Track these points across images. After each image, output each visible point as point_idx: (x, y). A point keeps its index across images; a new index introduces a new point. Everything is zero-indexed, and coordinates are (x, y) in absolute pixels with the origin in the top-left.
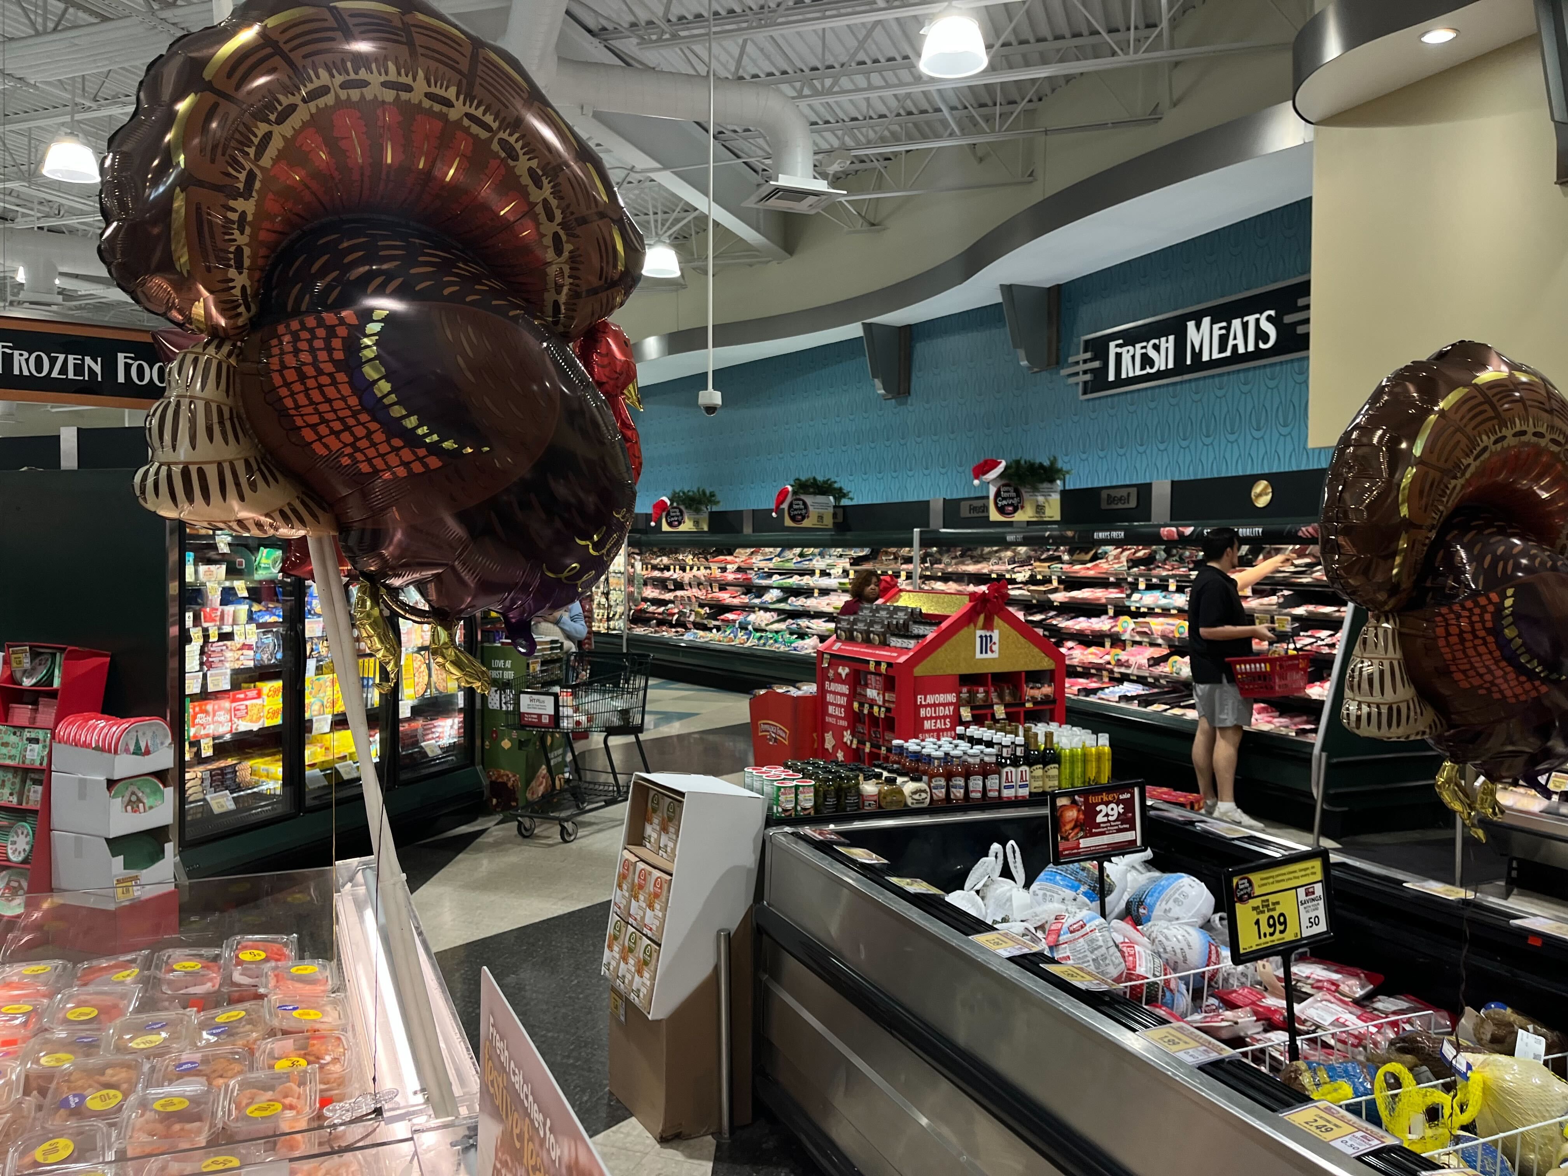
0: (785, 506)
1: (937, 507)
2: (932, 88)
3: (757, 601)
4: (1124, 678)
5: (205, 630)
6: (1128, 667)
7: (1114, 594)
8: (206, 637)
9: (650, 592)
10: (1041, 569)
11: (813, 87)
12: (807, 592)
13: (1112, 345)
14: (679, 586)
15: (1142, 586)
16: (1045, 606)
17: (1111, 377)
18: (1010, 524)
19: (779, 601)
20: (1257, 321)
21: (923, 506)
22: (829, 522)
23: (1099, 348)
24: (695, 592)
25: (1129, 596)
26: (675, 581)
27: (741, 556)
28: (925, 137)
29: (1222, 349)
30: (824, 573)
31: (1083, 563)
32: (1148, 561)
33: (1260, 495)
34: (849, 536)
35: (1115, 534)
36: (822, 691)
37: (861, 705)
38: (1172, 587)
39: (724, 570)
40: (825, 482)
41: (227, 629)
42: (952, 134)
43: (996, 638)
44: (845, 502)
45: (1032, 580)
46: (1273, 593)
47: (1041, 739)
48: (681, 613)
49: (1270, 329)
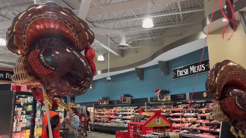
0: (122, 99)
1: (149, 99)
2: (145, 30)
3: (117, 117)
4: (184, 129)
5: (17, 120)
6: (185, 127)
7: (181, 114)
8: (17, 121)
9: (98, 116)
10: (168, 109)
11: (126, 30)
12: (126, 115)
13: (178, 70)
14: (103, 115)
15: (186, 112)
16: (169, 116)
17: (178, 76)
18: (162, 101)
19: (121, 117)
20: (202, 66)
21: (147, 99)
22: (130, 102)
23: (175, 71)
24: (106, 116)
25: (184, 114)
26: (102, 114)
27: (114, 109)
28: (144, 38)
29: (196, 71)
30: (130, 111)
31: (176, 108)
32: (187, 107)
33: (204, 95)
34: (134, 104)
35: (180, 103)
36: (129, 131)
37: (136, 133)
38: (191, 112)
39: (111, 111)
40: (129, 95)
41: (21, 120)
42: (149, 37)
43: (160, 120)
44: (133, 98)
45: (166, 112)
46: (209, 112)
47: (167, 134)
48: (103, 120)
49: (204, 67)
